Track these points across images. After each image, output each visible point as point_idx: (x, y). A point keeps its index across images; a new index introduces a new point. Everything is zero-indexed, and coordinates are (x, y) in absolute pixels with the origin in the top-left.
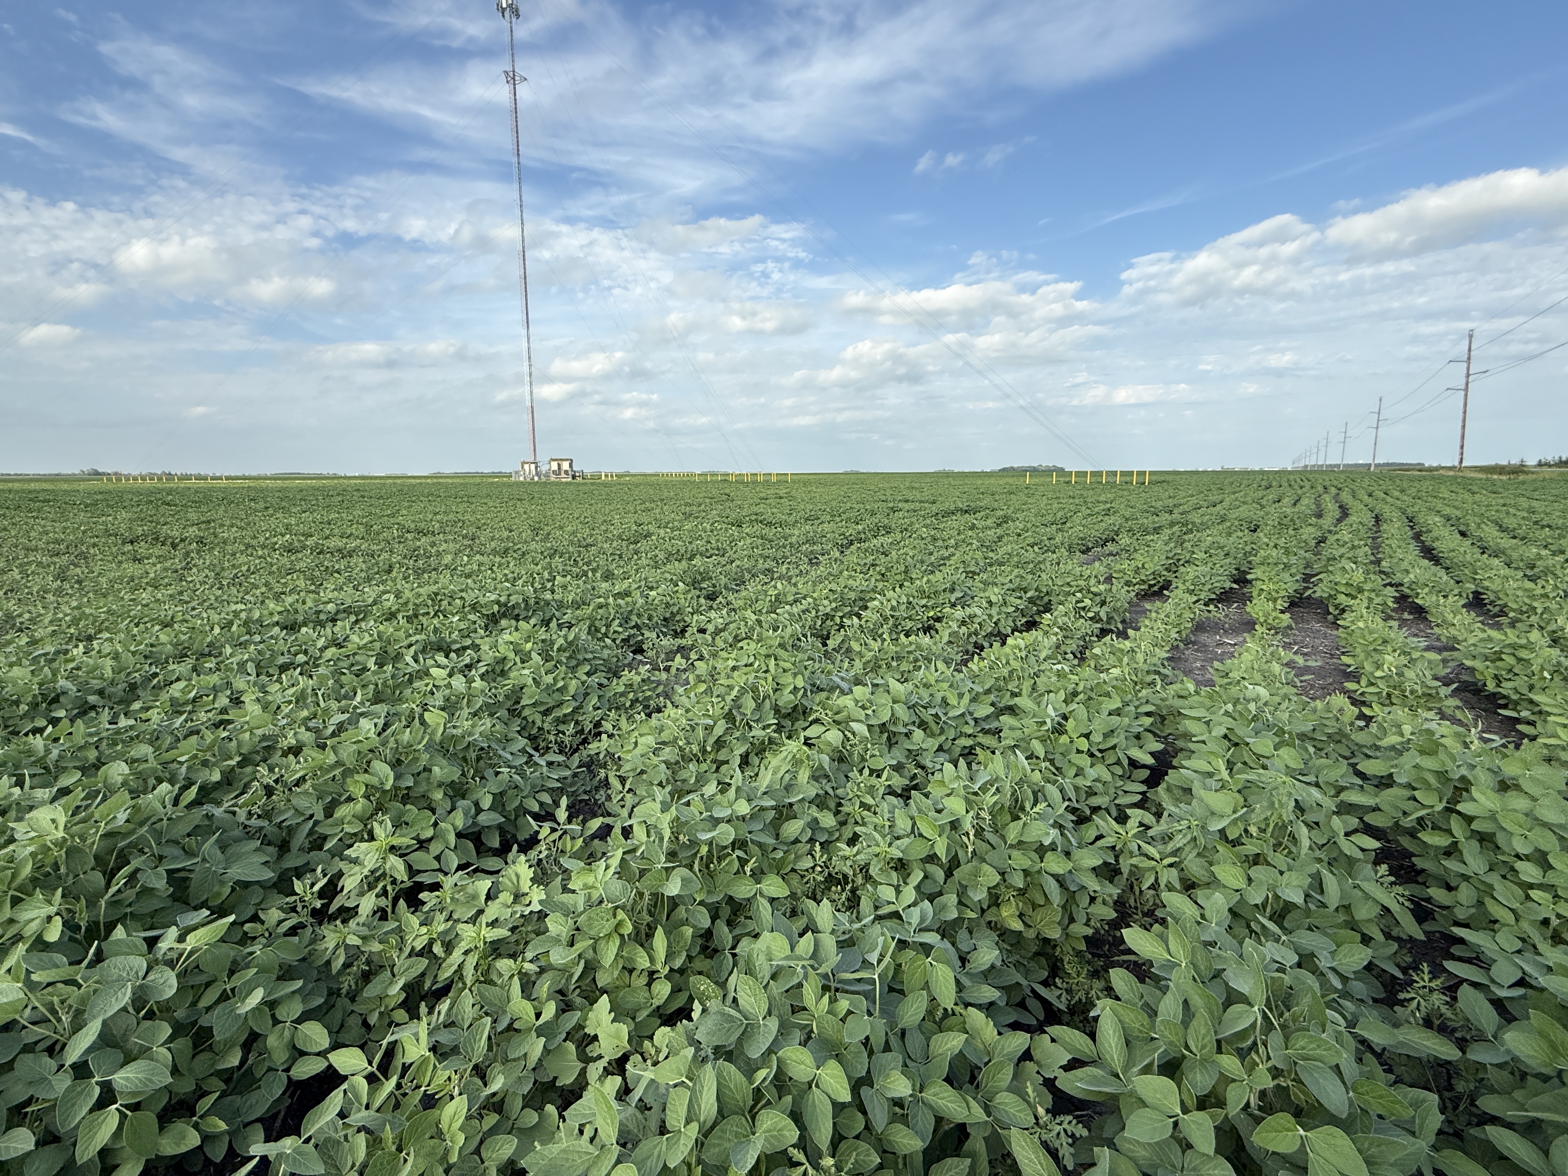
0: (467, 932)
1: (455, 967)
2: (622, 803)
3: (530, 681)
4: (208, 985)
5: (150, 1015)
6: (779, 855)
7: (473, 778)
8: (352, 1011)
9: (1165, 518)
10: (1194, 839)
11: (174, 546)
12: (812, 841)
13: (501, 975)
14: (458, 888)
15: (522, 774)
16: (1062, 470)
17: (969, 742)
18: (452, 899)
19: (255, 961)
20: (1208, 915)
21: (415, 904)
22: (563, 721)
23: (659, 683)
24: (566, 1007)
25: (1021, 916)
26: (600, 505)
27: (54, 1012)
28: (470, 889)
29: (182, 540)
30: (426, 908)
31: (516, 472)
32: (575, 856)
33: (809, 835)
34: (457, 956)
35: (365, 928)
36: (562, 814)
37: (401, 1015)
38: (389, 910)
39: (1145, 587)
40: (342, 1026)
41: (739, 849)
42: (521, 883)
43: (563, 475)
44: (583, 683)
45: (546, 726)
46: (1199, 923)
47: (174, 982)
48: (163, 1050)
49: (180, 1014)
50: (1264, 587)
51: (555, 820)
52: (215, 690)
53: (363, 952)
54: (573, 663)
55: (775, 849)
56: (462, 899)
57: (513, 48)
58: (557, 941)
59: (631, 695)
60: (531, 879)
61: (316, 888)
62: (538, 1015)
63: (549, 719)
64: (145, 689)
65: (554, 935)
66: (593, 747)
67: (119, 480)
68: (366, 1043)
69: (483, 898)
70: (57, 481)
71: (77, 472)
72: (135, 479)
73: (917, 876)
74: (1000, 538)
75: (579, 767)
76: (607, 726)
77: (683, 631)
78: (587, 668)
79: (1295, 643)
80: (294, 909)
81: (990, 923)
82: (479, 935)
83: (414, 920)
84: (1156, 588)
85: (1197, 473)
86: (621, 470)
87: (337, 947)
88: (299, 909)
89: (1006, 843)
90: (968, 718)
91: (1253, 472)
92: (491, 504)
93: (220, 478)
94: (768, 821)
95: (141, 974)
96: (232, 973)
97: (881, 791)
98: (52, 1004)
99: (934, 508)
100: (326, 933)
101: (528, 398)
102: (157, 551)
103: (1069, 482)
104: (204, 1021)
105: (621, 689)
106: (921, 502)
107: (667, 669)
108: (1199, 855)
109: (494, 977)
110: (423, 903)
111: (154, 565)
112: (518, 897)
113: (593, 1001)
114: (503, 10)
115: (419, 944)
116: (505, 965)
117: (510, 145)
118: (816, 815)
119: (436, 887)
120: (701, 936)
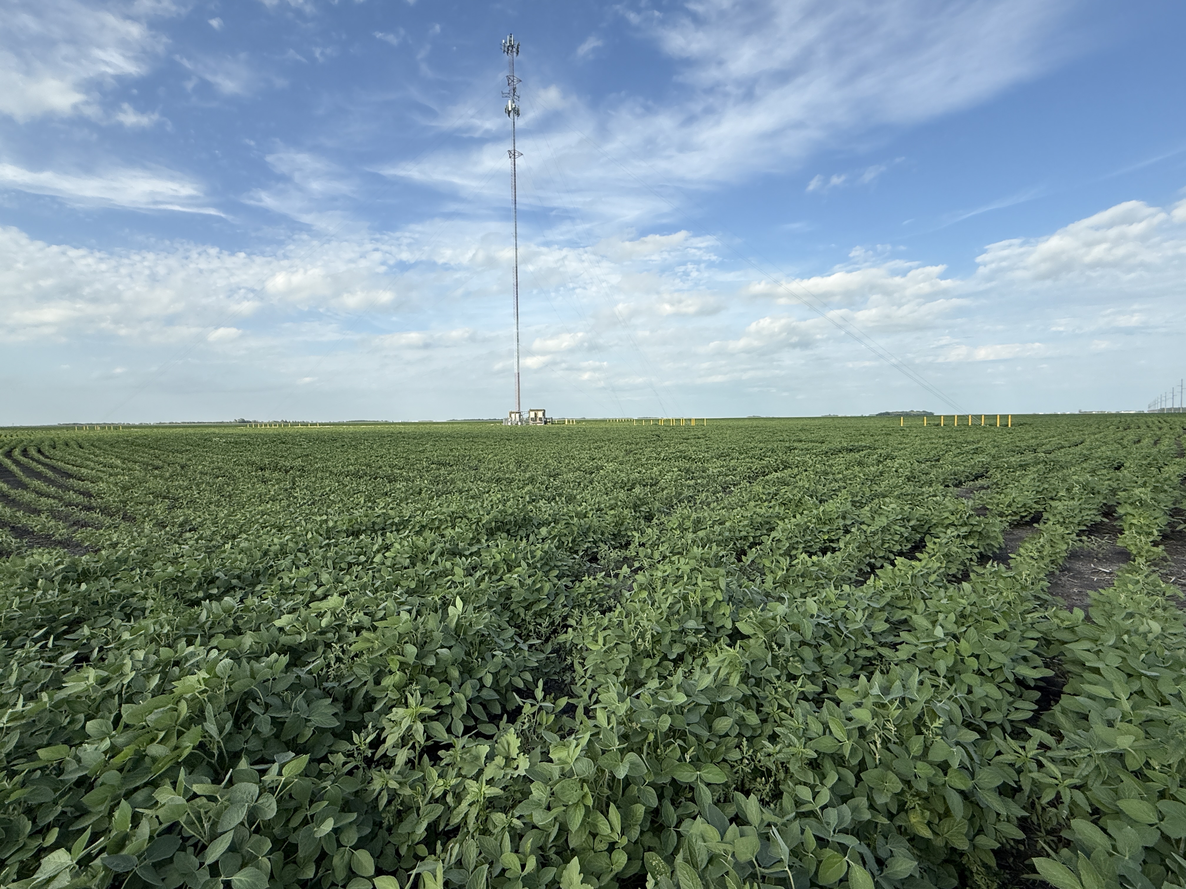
0: (472, 786)
1: (462, 815)
2: (584, 686)
3: (516, 584)
4: (296, 810)
5: (257, 831)
6: (713, 746)
7: (476, 659)
8: (389, 842)
9: (1029, 457)
10: (1097, 767)
11: (287, 472)
12: (740, 735)
13: (495, 826)
14: (465, 750)
15: (510, 656)
16: (931, 414)
17: (870, 654)
18: (461, 758)
19: (328, 794)
20: (1120, 845)
21: (435, 760)
22: (539, 614)
23: (609, 587)
24: (544, 863)
25: (929, 824)
26: (564, 444)
27: (200, 821)
28: (474, 751)
29: (292, 468)
30: (443, 763)
31: (506, 419)
32: (549, 729)
33: (737, 731)
34: (464, 805)
35: (400, 776)
36: (539, 694)
37: (422, 850)
38: (416, 761)
39: (1018, 518)
40: (382, 852)
41: (679, 738)
42: (511, 750)
43: (538, 421)
44: (554, 586)
45: (528, 618)
46: (1111, 855)
47: (274, 806)
48: (265, 860)
49: (277, 831)
50: (1135, 521)
51: (535, 698)
52: (308, 580)
53: (399, 795)
54: (547, 568)
55: (709, 740)
56: (468, 758)
57: (514, 134)
58: (538, 804)
59: (590, 597)
60: (518, 748)
61: (368, 740)
62: (523, 867)
63: (530, 613)
64: (264, 576)
65: (535, 799)
66: (562, 638)
67: (256, 426)
68: (397, 870)
69: (483, 759)
70: (221, 427)
71: (232, 421)
72: (266, 425)
73: (832, 779)
74: (881, 473)
75: (550, 653)
76: (572, 622)
77: (628, 544)
78: (556, 572)
79: (1172, 574)
80: (352, 755)
81: (900, 827)
82: (480, 790)
83: (434, 773)
84: (1027, 519)
85: (1056, 416)
86: (579, 417)
87: (382, 790)
88: (356, 755)
89: (909, 755)
90: (867, 633)
91: (1110, 415)
92: (488, 443)
93: (316, 424)
94: (702, 714)
95: (255, 798)
96: (311, 802)
97: (796, 696)
98: (199, 812)
99: (824, 447)
100: (374, 776)
101: (516, 367)
102: (276, 475)
103: (938, 425)
104: (292, 839)
105: (582, 590)
106: (812, 442)
107: (617, 576)
108: (1103, 783)
109: (491, 828)
110: (441, 759)
111: (273, 485)
112: (508, 759)
113: (567, 861)
114: (509, 112)
115: (438, 793)
116: (499, 818)
117: (511, 198)
118: (742, 713)
119: (448, 747)
120: (652, 812)
